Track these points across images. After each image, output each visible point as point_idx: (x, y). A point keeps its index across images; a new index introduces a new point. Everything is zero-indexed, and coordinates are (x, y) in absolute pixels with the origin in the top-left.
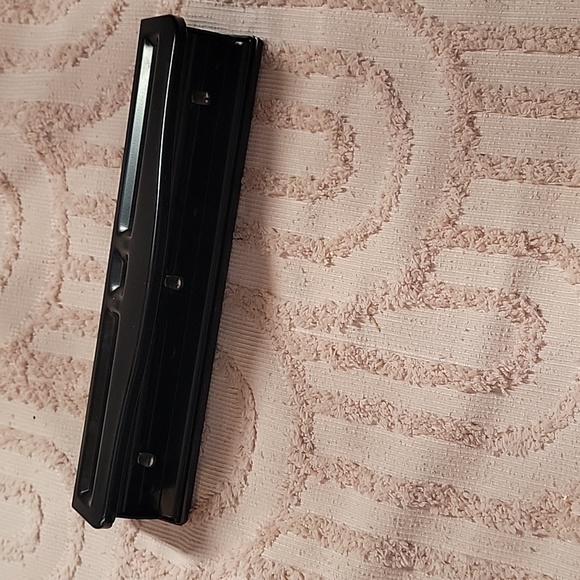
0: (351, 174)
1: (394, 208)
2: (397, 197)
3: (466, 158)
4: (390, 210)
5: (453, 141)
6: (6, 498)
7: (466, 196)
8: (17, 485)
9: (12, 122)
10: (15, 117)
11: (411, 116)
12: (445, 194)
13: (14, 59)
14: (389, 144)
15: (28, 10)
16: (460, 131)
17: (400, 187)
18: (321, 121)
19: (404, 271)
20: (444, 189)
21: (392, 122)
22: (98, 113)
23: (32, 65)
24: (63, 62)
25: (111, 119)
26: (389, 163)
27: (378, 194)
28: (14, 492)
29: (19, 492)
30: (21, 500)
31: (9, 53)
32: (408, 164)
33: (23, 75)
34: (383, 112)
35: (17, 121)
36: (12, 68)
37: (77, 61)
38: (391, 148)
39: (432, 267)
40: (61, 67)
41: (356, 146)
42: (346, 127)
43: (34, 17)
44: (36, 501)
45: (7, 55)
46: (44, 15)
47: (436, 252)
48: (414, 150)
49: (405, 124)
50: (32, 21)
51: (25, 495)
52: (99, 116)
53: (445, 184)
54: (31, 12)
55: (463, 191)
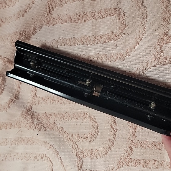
0: (126, 27)
1: (144, 35)
2: (145, 31)
3: (167, 11)
4: (143, 36)
5: (161, 7)
6: (38, 160)
7: (169, 24)
8: (41, 155)
9: (7, 41)
10: (8, 39)
11: (144, 1)
12: (162, 25)
13: (4, 21)
14: (138, 13)
15: (5, 3)
16: (163, 2)
17: (145, 27)
18: (113, 12)
19: (152, 55)
20: (161, 24)
21: (137, 5)
22: (35, 30)
23: (10, 21)
24: (19, 17)
25: (40, 31)
26: (139, 20)
27: (138, 31)
28: (40, 158)
29: (42, 157)
30: (43, 160)
31: (2, 19)
32: (147, 18)
33: (8, 25)
34: (134, 3)
35: (8, 40)
36: (4, 24)
37: (23, 15)
38: (139, 15)
39: (162, 51)
40: (19, 18)
41: (126, 17)
42: (122, 11)
43: (7, 5)
44: (49, 159)
45: (1, 20)
46: (11, 4)
47: (162, 46)
48: (148, 13)
49: (142, 4)
50: (7, 7)
51: (44, 158)
52: (35, 31)
53: (161, 22)
54: (6, 4)
55: (168, 22)
